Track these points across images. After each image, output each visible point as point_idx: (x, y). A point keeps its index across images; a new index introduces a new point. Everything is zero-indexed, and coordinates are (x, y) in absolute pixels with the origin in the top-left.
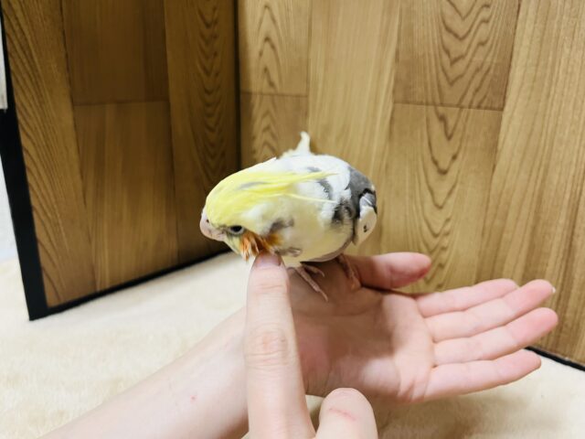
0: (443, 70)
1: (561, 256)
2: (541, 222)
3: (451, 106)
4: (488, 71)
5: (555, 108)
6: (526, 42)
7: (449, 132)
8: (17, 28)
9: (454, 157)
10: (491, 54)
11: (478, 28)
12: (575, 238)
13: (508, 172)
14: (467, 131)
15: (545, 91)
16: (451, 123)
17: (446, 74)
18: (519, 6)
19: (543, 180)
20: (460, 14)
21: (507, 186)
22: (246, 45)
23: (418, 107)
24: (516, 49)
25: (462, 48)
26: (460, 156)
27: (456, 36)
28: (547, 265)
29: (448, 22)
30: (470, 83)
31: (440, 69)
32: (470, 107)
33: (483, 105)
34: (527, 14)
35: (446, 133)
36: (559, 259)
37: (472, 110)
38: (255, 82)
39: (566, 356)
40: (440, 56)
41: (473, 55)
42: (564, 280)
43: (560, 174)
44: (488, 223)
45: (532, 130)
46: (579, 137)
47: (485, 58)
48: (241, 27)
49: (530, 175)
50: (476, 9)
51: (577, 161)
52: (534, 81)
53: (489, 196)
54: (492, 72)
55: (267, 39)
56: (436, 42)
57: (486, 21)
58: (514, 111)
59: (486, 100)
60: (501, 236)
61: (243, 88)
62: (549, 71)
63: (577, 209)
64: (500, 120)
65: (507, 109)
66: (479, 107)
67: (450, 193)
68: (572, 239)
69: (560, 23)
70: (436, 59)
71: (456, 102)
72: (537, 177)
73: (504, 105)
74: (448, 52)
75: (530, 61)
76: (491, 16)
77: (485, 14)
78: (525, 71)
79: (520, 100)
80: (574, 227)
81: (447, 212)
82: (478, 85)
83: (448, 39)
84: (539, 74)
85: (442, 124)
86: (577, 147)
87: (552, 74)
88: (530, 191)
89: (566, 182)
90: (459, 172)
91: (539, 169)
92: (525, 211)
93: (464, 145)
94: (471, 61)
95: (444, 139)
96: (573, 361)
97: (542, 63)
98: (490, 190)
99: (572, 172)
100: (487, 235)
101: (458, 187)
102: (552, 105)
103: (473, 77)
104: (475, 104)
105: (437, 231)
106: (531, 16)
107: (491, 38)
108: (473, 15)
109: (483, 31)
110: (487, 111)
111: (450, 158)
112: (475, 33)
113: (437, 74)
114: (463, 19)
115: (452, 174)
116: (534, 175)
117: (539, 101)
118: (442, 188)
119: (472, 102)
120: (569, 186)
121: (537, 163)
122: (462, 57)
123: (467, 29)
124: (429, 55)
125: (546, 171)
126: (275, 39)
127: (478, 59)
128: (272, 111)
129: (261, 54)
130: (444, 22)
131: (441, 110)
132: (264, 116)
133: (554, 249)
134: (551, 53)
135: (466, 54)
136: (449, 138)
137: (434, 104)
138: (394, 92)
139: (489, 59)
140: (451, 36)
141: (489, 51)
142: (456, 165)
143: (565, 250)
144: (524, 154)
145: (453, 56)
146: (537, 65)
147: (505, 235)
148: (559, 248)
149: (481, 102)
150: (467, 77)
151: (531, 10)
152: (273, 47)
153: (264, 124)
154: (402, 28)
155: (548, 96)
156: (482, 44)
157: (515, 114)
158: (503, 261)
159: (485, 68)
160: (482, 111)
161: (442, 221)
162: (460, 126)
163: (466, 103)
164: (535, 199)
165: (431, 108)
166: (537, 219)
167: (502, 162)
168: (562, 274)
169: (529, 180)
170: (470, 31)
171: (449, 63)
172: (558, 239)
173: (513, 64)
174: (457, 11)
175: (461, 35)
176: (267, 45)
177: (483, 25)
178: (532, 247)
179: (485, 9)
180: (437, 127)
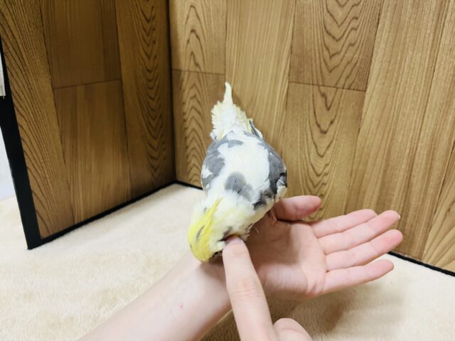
0: (325, 61)
1: (402, 189)
2: (390, 167)
3: (330, 87)
4: (356, 63)
5: (401, 92)
6: (383, 46)
7: (329, 105)
8: (10, 34)
9: (332, 123)
10: (358, 52)
11: (349, 33)
12: (412, 178)
13: (368, 133)
14: (341, 105)
15: (394, 80)
16: (330, 98)
17: (326, 64)
18: (379, 19)
19: (392, 140)
20: (337, 23)
21: (367, 143)
22: (177, 35)
23: (307, 87)
24: (375, 49)
25: (338, 46)
26: (336, 122)
27: (334, 38)
28: (393, 195)
29: (328, 27)
30: (343, 71)
31: (322, 60)
32: (343, 88)
33: (352, 87)
34: (384, 25)
35: (326, 105)
36: (401, 192)
37: (344, 90)
38: (184, 63)
39: (405, 254)
40: (323, 52)
41: (346, 53)
42: (404, 205)
43: (403, 136)
44: (355, 167)
45: (385, 106)
46: (416, 112)
47: (354, 54)
48: (172, 21)
49: (383, 136)
50: (348, 20)
51: (415, 127)
52: (387, 72)
53: (355, 149)
54: (358, 65)
55: (193, 31)
56: (320, 41)
57: (354, 29)
58: (372, 93)
59: (354, 84)
60: (363, 176)
61: (174, 67)
62: (397, 66)
63: (414, 160)
64: (364, 98)
65: (368, 91)
66: (349, 89)
67: (329, 146)
68: (410, 179)
69: (406, 33)
70: (319, 53)
71: (333, 85)
72: (388, 137)
73: (366, 88)
74: (328, 49)
75: (385, 59)
76: (358, 26)
77: (354, 24)
78: (381, 66)
79: (377, 85)
80: (412, 171)
81: (327, 159)
82: (349, 73)
83: (328, 40)
84: (390, 68)
85: (324, 99)
86: (415, 119)
87: (400, 68)
88: (383, 146)
89: (407, 141)
90: (335, 133)
91: (389, 133)
92: (379, 160)
93: (338, 114)
94: (344, 56)
95: (324, 109)
96: (410, 257)
97: (393, 61)
98: (356, 146)
99: (411, 135)
100: (353, 175)
101: (334, 142)
102: (399, 89)
103: (345, 67)
104: (346, 86)
105: (319, 173)
106: (387, 27)
107: (359, 41)
108: (346, 24)
109: (353, 36)
110: (355, 92)
111: (329, 123)
112: (347, 37)
113: (321, 63)
114: (339, 26)
115: (330, 133)
116: (386, 135)
117: (390, 87)
118: (323, 143)
119: (344, 85)
120: (409, 144)
121: (388, 128)
122: (338, 53)
123: (342, 34)
124: (315, 49)
125: (394, 134)
126: (199, 31)
127: (349, 55)
128: (198, 84)
129: (188, 41)
130: (325, 27)
131: (323, 89)
132: (191, 88)
133: (398, 184)
134: (400, 54)
135: (341, 51)
136: (328, 109)
137: (318, 85)
139: (356, 56)
140: (331, 37)
141: (357, 50)
142: (333, 127)
143: (405, 186)
144: (379, 122)
145: (332, 52)
146: (390, 62)
147: (366, 175)
148: (401, 184)
149: (351, 85)
150: (342, 67)
151: (387, 23)
152: (197, 37)
153: (192, 94)
154: (295, 30)
155: (396, 83)
156: (352, 45)
157: (374, 94)
158: (364, 193)
159: (354, 62)
160: (351, 91)
161: (322, 166)
162: (336, 101)
163: (340, 85)
164: (386, 151)
165: (316, 88)
166: (387, 165)
167: (364, 127)
168: (403, 201)
169: (382, 140)
170: (343, 35)
171: (328, 57)
172: (401, 178)
173: (373, 60)
174: (335, 20)
175: (337, 37)
176: (193, 35)
177: (353, 31)
178: (383, 183)
179: (354, 20)
180: (320, 101)
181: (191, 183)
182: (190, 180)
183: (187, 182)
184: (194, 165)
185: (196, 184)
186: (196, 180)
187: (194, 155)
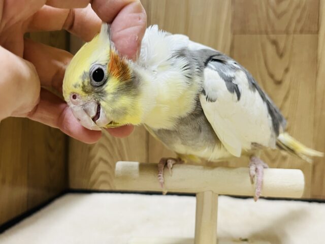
3: (280, 33)
4: (304, 7)
7: (281, 52)
9: (287, 70)
14: (294, 50)
16: (282, 45)
17: (274, 11)
23: (254, 36)
26: (291, 69)
30: (292, 16)
32: (295, 33)
35: (278, 52)
37: (296, 35)
44: (317, 115)
53: (316, 95)
64: (317, 40)
65: (321, 32)
66: (301, 32)
67: (286, 98)
73: (319, 29)
82: (298, 17)
85: (274, 47)
90: (291, 80)
93: (292, 61)
95: (276, 57)
101: (291, 92)
103: (294, 12)
104: (298, 30)
111: (282, 71)
113: (267, 11)
115: (286, 83)
119: (296, 28)
131: (272, 36)
136: (281, 55)
137: (267, 33)
138: (232, 25)
142: (289, 75)
150: (290, 12)
159: (302, 6)
160: (303, 35)
162: (289, 47)
163: (291, 30)
165: (265, 36)
180: (270, 49)
181: (95, 187)
182: (94, 183)
183: (89, 188)
184: (101, 159)
185: (102, 188)
186: (104, 182)
187: (102, 145)
